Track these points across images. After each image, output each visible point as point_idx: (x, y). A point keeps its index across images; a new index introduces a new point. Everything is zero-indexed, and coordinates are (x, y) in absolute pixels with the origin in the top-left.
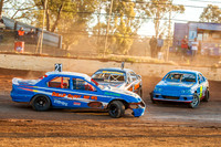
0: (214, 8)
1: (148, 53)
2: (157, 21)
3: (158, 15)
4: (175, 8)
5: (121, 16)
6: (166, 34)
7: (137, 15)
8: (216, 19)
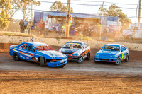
0: (59, 3)
1: (19, 30)
2: (24, 10)
3: (25, 7)
4: (35, 3)
5: (2, 7)
6: (30, 18)
7: (12, 7)
8: (60, 9)
